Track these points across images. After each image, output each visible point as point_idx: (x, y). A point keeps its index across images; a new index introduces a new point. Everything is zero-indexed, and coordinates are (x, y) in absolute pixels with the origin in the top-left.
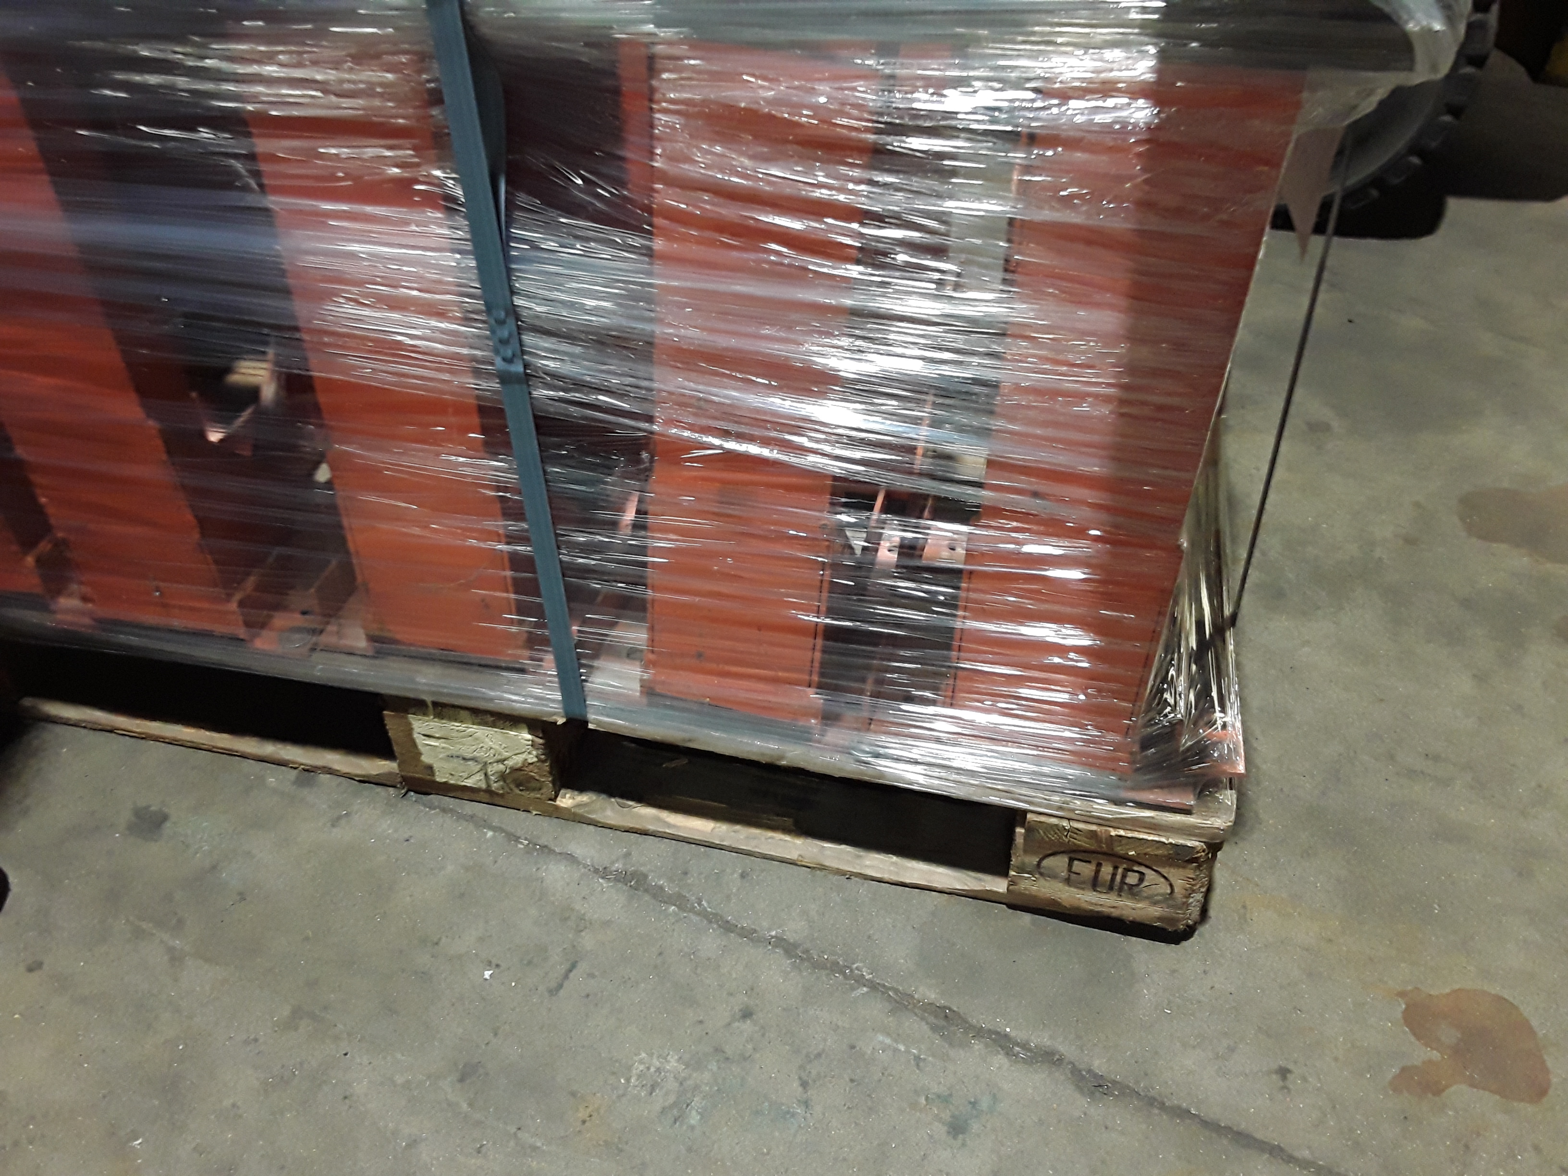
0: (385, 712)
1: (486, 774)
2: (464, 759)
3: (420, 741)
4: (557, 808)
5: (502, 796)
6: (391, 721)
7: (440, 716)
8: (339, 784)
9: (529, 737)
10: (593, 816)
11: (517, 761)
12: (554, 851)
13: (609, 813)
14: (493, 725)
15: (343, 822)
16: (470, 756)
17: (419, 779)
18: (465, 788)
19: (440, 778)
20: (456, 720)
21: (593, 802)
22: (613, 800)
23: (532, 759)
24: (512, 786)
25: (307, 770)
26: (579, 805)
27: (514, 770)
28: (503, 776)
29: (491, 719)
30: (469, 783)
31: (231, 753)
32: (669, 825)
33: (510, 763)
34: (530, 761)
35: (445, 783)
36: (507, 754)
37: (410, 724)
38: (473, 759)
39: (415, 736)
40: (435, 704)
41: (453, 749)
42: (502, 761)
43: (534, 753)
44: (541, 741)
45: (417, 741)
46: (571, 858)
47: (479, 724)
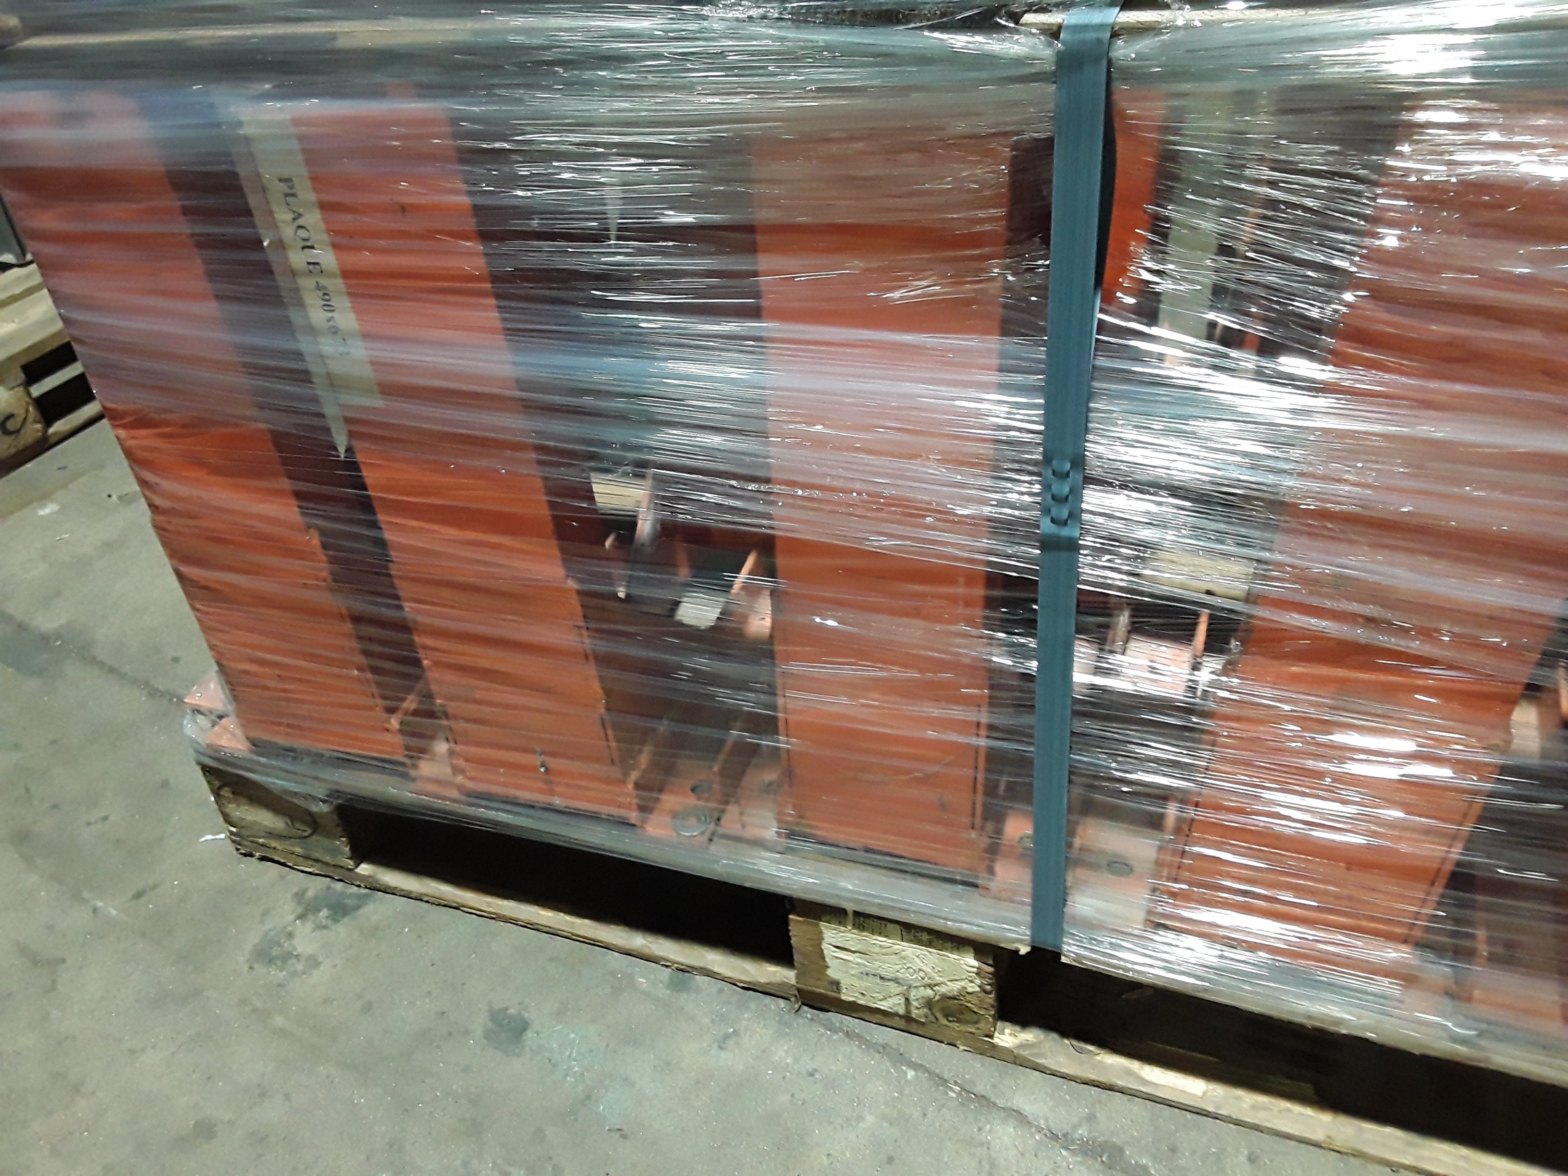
0: (791, 917)
1: (907, 999)
2: (882, 978)
3: (828, 950)
4: (994, 1046)
5: (923, 1024)
6: (797, 926)
7: (860, 927)
8: (721, 990)
9: (976, 963)
10: (1042, 1061)
11: (953, 988)
12: (995, 1104)
13: (1061, 1059)
14: (929, 944)
15: (731, 1042)
16: (889, 975)
17: (820, 994)
18: (877, 1011)
19: (846, 996)
20: (880, 934)
21: (1040, 1042)
22: (1067, 1041)
23: (973, 988)
24: (939, 1016)
25: (682, 970)
26: (1022, 1046)
27: (946, 998)
28: (929, 1004)
29: (925, 937)
30: (884, 1006)
31: (594, 943)
32: (1145, 1082)
33: (943, 989)
34: (970, 990)
35: (854, 1003)
36: (939, 979)
37: (821, 932)
38: (896, 980)
39: (824, 946)
40: (857, 914)
41: (872, 966)
42: (931, 986)
43: (978, 981)
44: (991, 969)
45: (825, 952)
46: (1019, 1117)
47: (910, 941)
